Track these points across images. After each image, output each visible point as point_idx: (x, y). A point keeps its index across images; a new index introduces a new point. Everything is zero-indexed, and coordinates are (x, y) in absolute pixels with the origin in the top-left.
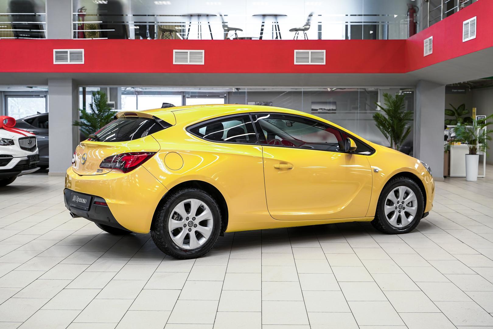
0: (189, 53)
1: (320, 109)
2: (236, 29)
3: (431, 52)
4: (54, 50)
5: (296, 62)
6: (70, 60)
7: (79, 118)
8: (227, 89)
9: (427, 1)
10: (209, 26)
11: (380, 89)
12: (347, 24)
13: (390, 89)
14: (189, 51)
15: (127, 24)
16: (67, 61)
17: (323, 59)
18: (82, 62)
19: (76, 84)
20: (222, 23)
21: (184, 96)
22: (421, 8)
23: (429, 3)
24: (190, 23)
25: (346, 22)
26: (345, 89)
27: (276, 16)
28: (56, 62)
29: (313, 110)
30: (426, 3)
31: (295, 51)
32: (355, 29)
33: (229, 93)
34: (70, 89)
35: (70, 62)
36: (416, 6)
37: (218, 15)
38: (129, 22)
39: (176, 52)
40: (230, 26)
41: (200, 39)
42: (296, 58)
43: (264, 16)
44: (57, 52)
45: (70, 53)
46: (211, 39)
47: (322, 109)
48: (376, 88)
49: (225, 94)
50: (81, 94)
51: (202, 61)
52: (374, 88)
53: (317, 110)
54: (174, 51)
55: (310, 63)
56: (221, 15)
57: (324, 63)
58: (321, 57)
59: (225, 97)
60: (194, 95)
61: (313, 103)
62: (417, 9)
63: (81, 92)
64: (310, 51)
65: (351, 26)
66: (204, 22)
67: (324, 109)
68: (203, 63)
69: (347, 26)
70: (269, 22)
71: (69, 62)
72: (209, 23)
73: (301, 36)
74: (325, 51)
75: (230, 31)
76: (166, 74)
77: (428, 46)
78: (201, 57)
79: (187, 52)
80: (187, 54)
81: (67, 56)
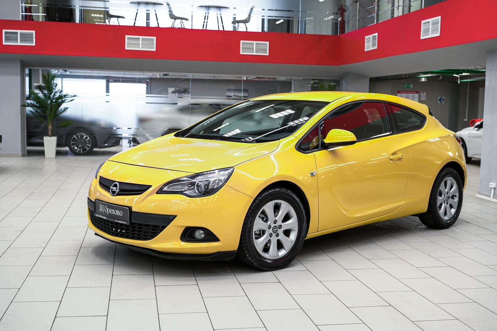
0: (141, 39)
1: (234, 96)
2: (182, 19)
4: (4, 31)
5: (242, 52)
6: (21, 41)
7: (25, 99)
9: (356, 2)
10: (156, 14)
11: (294, 80)
12: (263, 18)
13: (304, 79)
14: (141, 37)
15: (74, 8)
16: (17, 42)
17: (266, 50)
18: (33, 43)
19: (24, 65)
20: (169, 11)
21: (109, 80)
22: (351, 8)
23: (358, 4)
24: (138, 10)
25: (262, 16)
26: (264, 78)
27: (219, 8)
28: (5, 42)
29: (227, 96)
30: (355, 4)
31: (241, 42)
32: (272, 22)
33: (151, 79)
34: (19, 70)
35: (20, 43)
36: (345, 6)
37: (165, 4)
38: (76, 6)
39: (128, 38)
40: (176, 14)
42: (242, 48)
43: (208, 7)
44: (6, 33)
45: (21, 34)
46: (157, 26)
47: (235, 96)
49: (147, 80)
50: (27, 76)
51: (153, 48)
53: (231, 96)
54: (127, 36)
55: (254, 54)
56: (168, 4)
57: (267, 54)
58: (265, 48)
59: (147, 83)
60: (117, 80)
61: (229, 90)
62: (346, 8)
63: (27, 74)
64: (255, 42)
65: (269, 20)
66: (151, 9)
67: (238, 96)
68: (154, 50)
69: (263, 20)
70: (213, 13)
71: (19, 43)
72: (155, 11)
74: (268, 43)
75: (177, 20)
76: (119, 59)
77: (371, 42)
78: (152, 44)
79: (139, 39)
80: (139, 40)
81: (17, 37)
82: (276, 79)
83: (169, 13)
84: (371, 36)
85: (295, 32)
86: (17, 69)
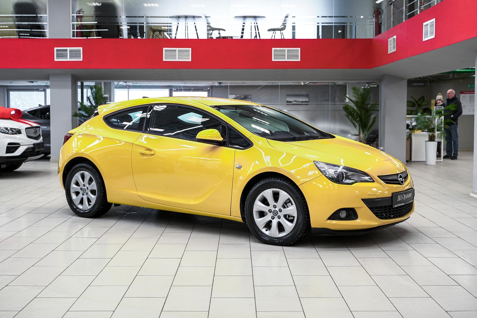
0: (177, 51)
1: (294, 101)
2: (219, 29)
3: (395, 50)
4: (55, 49)
5: (274, 59)
6: (70, 57)
7: (78, 109)
8: (210, 84)
9: (391, 4)
10: (195, 26)
11: (348, 83)
12: (318, 25)
13: (358, 83)
14: (177, 49)
15: (121, 24)
16: (67, 58)
17: (298, 56)
18: (81, 59)
19: (75, 79)
20: (207, 23)
21: (171, 89)
22: (386, 10)
23: (392, 6)
24: (178, 24)
25: (318, 23)
26: (317, 83)
27: (255, 17)
28: (57, 59)
29: (288, 102)
30: (390, 6)
31: (273, 49)
32: (326, 29)
33: (212, 87)
34: (70, 83)
35: (70, 59)
36: (381, 9)
37: (203, 17)
38: (123, 23)
39: (165, 50)
40: (213, 26)
41: (187, 38)
42: (274, 55)
43: (245, 17)
44: (57, 50)
45: (70, 51)
46: (197, 38)
47: (296, 101)
48: (345, 82)
49: (208, 88)
50: (79, 88)
51: (189, 58)
52: (343, 82)
53: (291, 102)
55: (286, 60)
56: (206, 17)
57: (299, 60)
58: (296, 54)
59: (208, 91)
60: (180, 89)
61: (288, 96)
62: (382, 11)
63: (79, 86)
64: (286, 49)
65: (322, 26)
66: (190, 22)
67: (298, 101)
68: (190, 60)
69: (318, 27)
70: (249, 23)
71: (68, 59)
72: (195, 23)
73: (278, 36)
74: (299, 49)
75: (214, 31)
76: (157, 70)
77: (392, 45)
78: (188, 55)
79: (176, 50)
80: (176, 52)
81: (67, 53)
82: (336, 84)
83: (207, 25)
84: (392, 39)
85: (348, 37)
86: (69, 82)
